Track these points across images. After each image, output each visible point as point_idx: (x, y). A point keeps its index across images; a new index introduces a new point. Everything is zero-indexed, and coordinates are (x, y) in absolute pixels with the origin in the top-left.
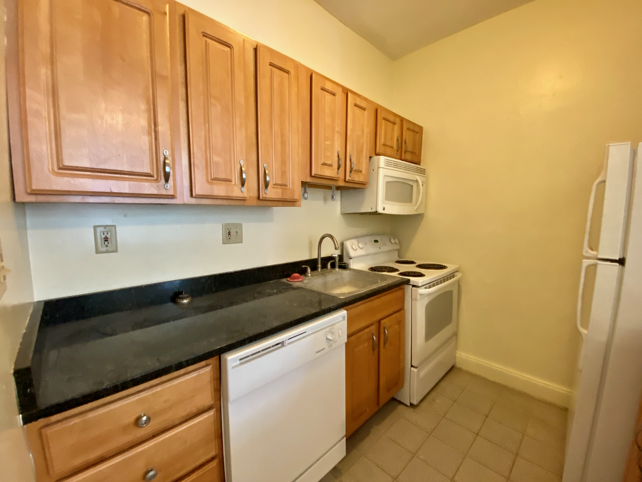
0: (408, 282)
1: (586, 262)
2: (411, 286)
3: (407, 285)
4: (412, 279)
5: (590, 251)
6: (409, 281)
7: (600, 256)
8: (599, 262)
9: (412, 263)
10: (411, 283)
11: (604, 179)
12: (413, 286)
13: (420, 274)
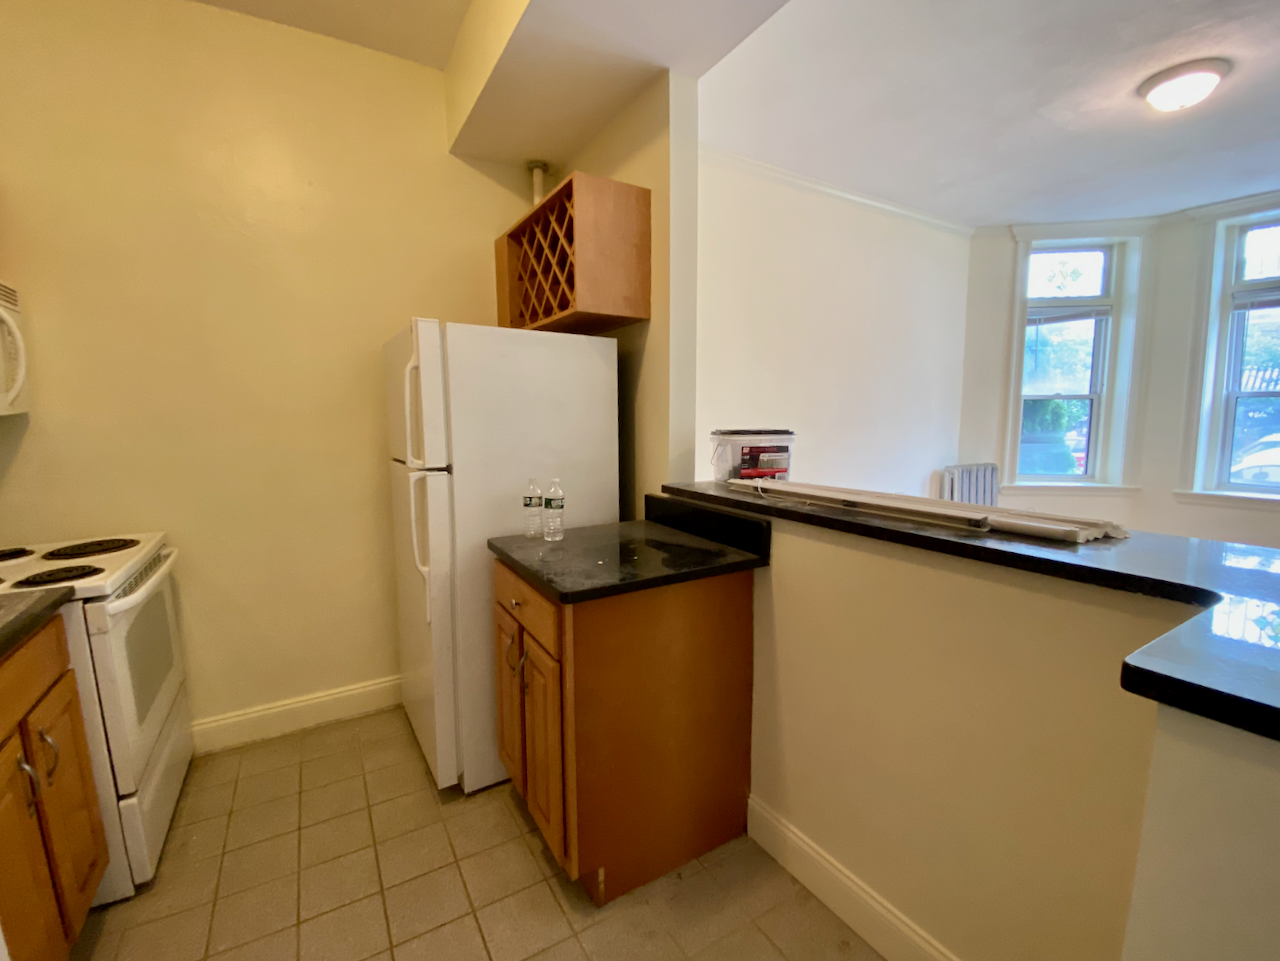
0: (69, 596)
1: (414, 476)
2: (80, 603)
3: (69, 605)
4: (78, 584)
5: (415, 461)
6: (72, 590)
7: (428, 466)
8: (428, 473)
9: (20, 553)
10: (79, 595)
11: (416, 364)
12: (86, 601)
13: (87, 570)
